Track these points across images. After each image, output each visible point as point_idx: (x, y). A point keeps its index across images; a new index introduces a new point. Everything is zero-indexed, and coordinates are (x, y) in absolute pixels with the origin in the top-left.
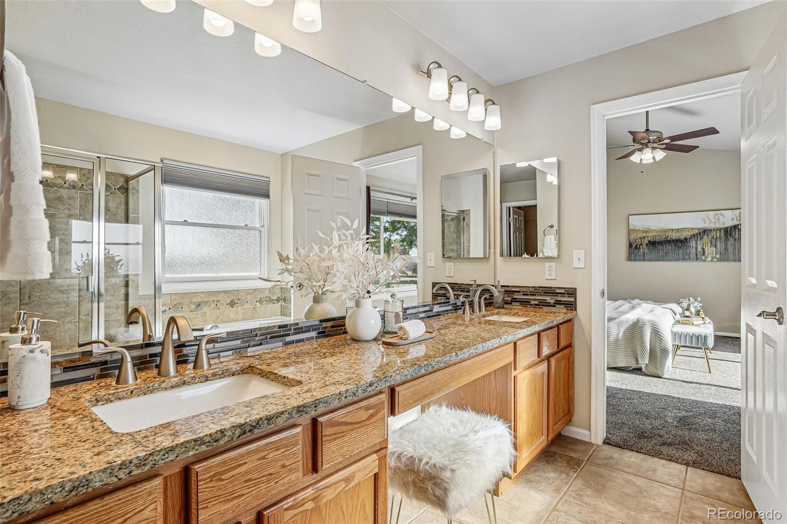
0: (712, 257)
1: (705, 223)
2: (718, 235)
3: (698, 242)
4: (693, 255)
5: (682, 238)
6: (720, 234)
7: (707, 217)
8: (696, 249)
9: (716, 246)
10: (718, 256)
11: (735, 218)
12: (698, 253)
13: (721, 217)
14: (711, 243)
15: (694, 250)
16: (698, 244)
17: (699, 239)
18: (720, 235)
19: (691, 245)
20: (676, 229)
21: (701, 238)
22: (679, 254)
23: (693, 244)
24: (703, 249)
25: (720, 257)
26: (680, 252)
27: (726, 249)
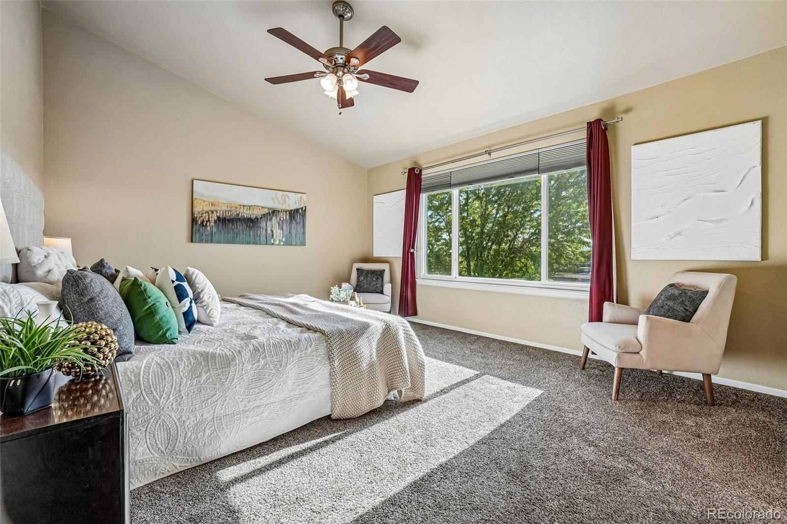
0: (279, 240)
1: (274, 202)
2: (284, 218)
3: (268, 223)
4: (263, 239)
5: (253, 217)
6: (286, 216)
7: (276, 196)
8: (266, 230)
9: (282, 229)
10: (284, 240)
11: (297, 202)
12: (268, 235)
13: (287, 199)
14: (279, 225)
15: (264, 231)
16: (268, 225)
17: (268, 219)
18: (286, 218)
19: (262, 226)
20: (247, 206)
21: (271, 219)
22: (250, 235)
23: (263, 224)
24: (272, 231)
25: (286, 240)
26: (251, 233)
27: (290, 232)
